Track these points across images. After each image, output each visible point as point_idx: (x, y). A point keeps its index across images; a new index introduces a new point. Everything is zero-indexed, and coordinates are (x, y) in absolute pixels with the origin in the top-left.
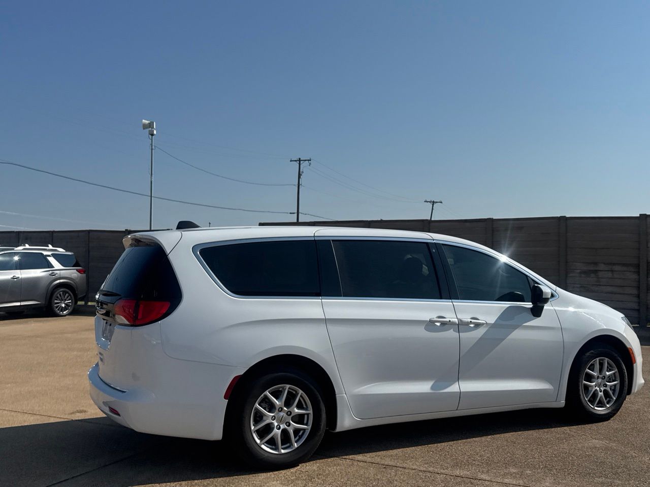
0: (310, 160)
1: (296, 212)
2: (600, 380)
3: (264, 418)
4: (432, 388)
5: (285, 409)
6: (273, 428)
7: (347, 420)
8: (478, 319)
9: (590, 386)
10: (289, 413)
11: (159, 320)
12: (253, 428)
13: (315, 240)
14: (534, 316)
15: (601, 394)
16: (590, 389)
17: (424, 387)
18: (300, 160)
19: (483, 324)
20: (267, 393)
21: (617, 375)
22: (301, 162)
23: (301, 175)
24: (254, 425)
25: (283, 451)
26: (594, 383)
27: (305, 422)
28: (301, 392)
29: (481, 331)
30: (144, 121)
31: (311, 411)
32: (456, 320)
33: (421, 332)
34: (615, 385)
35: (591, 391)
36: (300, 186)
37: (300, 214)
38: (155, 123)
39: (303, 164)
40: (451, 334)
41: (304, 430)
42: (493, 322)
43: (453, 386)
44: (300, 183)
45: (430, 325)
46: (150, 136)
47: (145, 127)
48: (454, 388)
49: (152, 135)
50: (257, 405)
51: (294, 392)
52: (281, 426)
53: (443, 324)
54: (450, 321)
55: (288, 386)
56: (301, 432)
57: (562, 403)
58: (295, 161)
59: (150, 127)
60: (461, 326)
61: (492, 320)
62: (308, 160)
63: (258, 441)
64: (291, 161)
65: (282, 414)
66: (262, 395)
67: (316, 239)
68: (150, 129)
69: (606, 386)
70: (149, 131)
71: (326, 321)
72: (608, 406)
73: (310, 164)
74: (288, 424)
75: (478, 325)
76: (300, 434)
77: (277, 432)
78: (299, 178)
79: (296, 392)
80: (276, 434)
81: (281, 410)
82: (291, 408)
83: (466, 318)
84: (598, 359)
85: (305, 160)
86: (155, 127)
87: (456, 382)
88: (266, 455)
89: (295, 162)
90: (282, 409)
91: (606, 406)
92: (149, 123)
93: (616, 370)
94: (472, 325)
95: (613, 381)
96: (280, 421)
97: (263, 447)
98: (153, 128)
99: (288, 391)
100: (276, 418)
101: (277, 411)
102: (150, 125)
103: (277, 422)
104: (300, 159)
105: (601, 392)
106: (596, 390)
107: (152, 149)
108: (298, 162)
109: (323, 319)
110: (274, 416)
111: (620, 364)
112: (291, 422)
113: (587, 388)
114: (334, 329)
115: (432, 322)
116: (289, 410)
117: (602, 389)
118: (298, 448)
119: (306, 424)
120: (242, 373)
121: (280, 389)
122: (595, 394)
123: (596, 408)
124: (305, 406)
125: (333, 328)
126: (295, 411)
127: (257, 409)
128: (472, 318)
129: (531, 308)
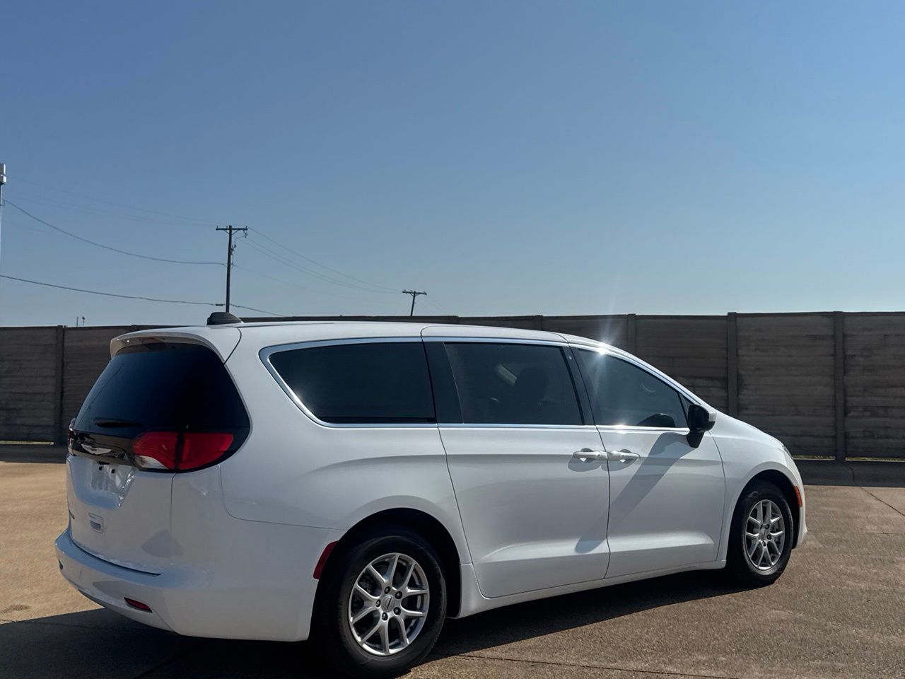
0: (247, 229)
1: (225, 303)
2: (763, 530)
3: (366, 603)
4: (577, 549)
5: (394, 588)
6: (378, 618)
7: (473, 601)
8: (630, 452)
9: (754, 538)
10: (399, 595)
11: (220, 462)
12: (351, 619)
13: (423, 342)
14: (691, 446)
15: (765, 548)
16: (753, 542)
17: (565, 549)
18: (230, 229)
19: (636, 458)
20: (370, 566)
21: (782, 522)
22: (233, 231)
23: (233, 250)
24: (352, 616)
25: (392, 651)
26: (758, 535)
27: (418, 606)
28: (414, 563)
29: (633, 469)
31: (427, 591)
32: (605, 454)
33: (563, 471)
34: (779, 537)
35: (755, 545)
36: (231, 266)
37: (231, 307)
38: (5, 166)
39: (235, 235)
40: (599, 472)
41: (418, 618)
42: (647, 456)
43: (601, 545)
44: (231, 262)
45: (574, 461)
48: (602, 548)
50: (357, 586)
51: (404, 564)
52: (388, 614)
53: (590, 459)
54: (599, 455)
55: (398, 555)
56: (413, 621)
57: (722, 562)
58: (224, 229)
60: (609, 462)
61: (645, 452)
62: (244, 229)
63: (359, 639)
64: (217, 229)
65: (389, 596)
66: (364, 570)
67: (425, 340)
69: (769, 537)
71: (447, 459)
72: (773, 564)
73: (246, 234)
74: (397, 610)
75: (629, 460)
76: (412, 624)
77: (383, 624)
78: (230, 254)
79: (407, 562)
80: (382, 627)
81: (388, 590)
82: (402, 587)
83: (616, 450)
84: (761, 502)
85: (239, 229)
86: (5, 172)
87: (604, 539)
88: (370, 658)
89: (223, 231)
90: (389, 588)
91: (771, 565)
93: (781, 516)
94: (623, 461)
95: (777, 531)
96: (387, 608)
97: (365, 646)
99: (398, 563)
100: (382, 602)
101: (383, 592)
103: (383, 609)
104: (230, 226)
105: (765, 545)
106: (760, 543)
108: (228, 231)
109: (443, 456)
110: (379, 600)
111: (786, 508)
112: (401, 608)
113: (749, 540)
114: (458, 470)
115: (576, 457)
116: (399, 590)
117: (766, 542)
118: (411, 644)
119: (420, 610)
120: (338, 539)
121: (387, 560)
122: (759, 550)
123: (760, 568)
124: (417, 583)
125: (456, 469)
126: (406, 591)
127: (356, 590)
128: (623, 451)
129: (687, 436)
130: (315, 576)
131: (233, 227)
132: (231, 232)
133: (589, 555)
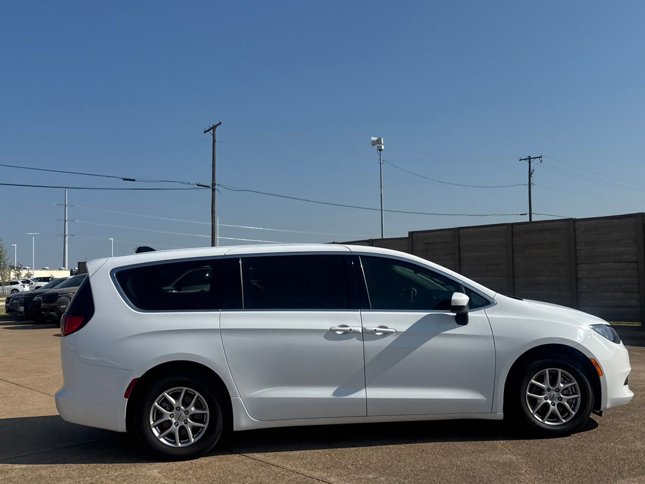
0: (541, 157)
1: (529, 212)
2: (552, 393)
3: (163, 416)
4: (334, 394)
5: (182, 408)
6: (171, 425)
7: (243, 421)
8: (387, 328)
9: (540, 399)
10: (187, 412)
11: (75, 332)
12: (152, 423)
13: (224, 259)
14: (458, 324)
15: (554, 408)
16: (538, 401)
17: (326, 393)
18: (530, 158)
19: (392, 332)
20: (165, 394)
21: (578, 387)
22: (532, 160)
23: (532, 173)
24: (153, 421)
25: (180, 445)
26: (544, 396)
27: (202, 420)
28: (197, 394)
29: (390, 339)
30: (372, 138)
31: (207, 412)
32: (360, 330)
33: (321, 340)
34: (575, 399)
35: (540, 403)
36: (532, 185)
37: (532, 215)
38: (382, 139)
39: (533, 162)
40: (354, 342)
41: (203, 427)
42: (404, 331)
43: (360, 392)
44: (532, 182)
45: (330, 334)
46: (379, 152)
47: (374, 143)
48: (361, 394)
49: (381, 150)
50: (156, 404)
52: (179, 423)
53: (346, 332)
54: (351, 330)
55: (185, 389)
57: (499, 415)
58: (525, 159)
59: (378, 143)
60: (366, 334)
61: (403, 328)
62: (539, 157)
63: (157, 434)
64: (520, 160)
65: (180, 412)
66: (161, 396)
67: (226, 257)
68: (379, 145)
69: (562, 399)
70: (378, 147)
71: (221, 331)
72: (564, 421)
73: (542, 161)
74: (186, 422)
75: (386, 334)
77: (175, 428)
78: (530, 176)
79: (192, 393)
80: (174, 430)
81: (178, 409)
82: (189, 407)
83: (371, 326)
84: (547, 370)
85: (537, 158)
86: (382, 143)
87: (363, 388)
88: (164, 447)
89: (524, 161)
90: (180, 408)
91: (561, 421)
92: (378, 140)
93: (576, 382)
94: (379, 334)
95: (573, 394)
96: (179, 418)
97: (162, 440)
98: (381, 143)
99: (185, 393)
100: (175, 415)
101: (175, 410)
102: (378, 141)
103: (175, 420)
104: (529, 157)
105: (554, 405)
106: (547, 403)
107: (381, 163)
108: (528, 160)
109: (218, 329)
110: (172, 414)
111: (581, 376)
112: (189, 420)
113: (533, 401)
114: (228, 338)
115: (332, 331)
116: (186, 409)
117: (556, 403)
118: (193, 443)
119: (204, 423)
120: (139, 376)
121: (178, 391)
122: (545, 407)
123: (546, 422)
126: (192, 410)
127: (155, 407)
128: (380, 327)
129: (454, 316)
130: (126, 396)
131: (531, 157)
132: (530, 161)
133: (346, 398)
